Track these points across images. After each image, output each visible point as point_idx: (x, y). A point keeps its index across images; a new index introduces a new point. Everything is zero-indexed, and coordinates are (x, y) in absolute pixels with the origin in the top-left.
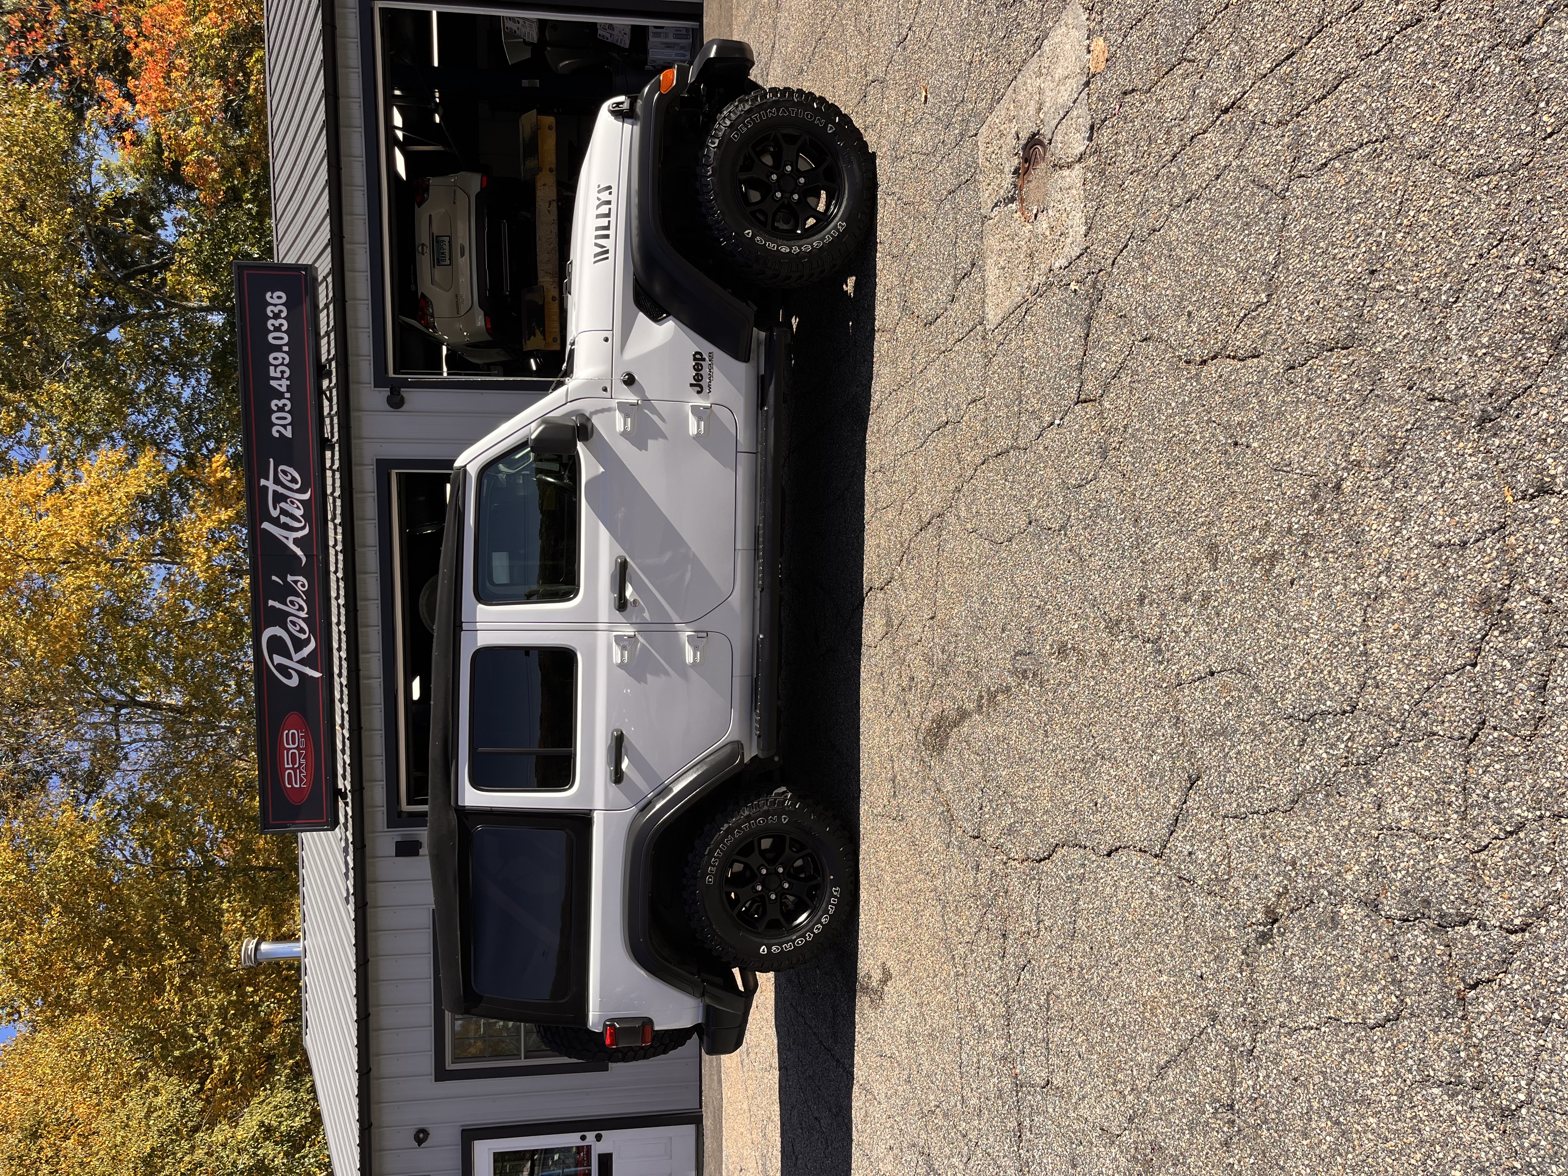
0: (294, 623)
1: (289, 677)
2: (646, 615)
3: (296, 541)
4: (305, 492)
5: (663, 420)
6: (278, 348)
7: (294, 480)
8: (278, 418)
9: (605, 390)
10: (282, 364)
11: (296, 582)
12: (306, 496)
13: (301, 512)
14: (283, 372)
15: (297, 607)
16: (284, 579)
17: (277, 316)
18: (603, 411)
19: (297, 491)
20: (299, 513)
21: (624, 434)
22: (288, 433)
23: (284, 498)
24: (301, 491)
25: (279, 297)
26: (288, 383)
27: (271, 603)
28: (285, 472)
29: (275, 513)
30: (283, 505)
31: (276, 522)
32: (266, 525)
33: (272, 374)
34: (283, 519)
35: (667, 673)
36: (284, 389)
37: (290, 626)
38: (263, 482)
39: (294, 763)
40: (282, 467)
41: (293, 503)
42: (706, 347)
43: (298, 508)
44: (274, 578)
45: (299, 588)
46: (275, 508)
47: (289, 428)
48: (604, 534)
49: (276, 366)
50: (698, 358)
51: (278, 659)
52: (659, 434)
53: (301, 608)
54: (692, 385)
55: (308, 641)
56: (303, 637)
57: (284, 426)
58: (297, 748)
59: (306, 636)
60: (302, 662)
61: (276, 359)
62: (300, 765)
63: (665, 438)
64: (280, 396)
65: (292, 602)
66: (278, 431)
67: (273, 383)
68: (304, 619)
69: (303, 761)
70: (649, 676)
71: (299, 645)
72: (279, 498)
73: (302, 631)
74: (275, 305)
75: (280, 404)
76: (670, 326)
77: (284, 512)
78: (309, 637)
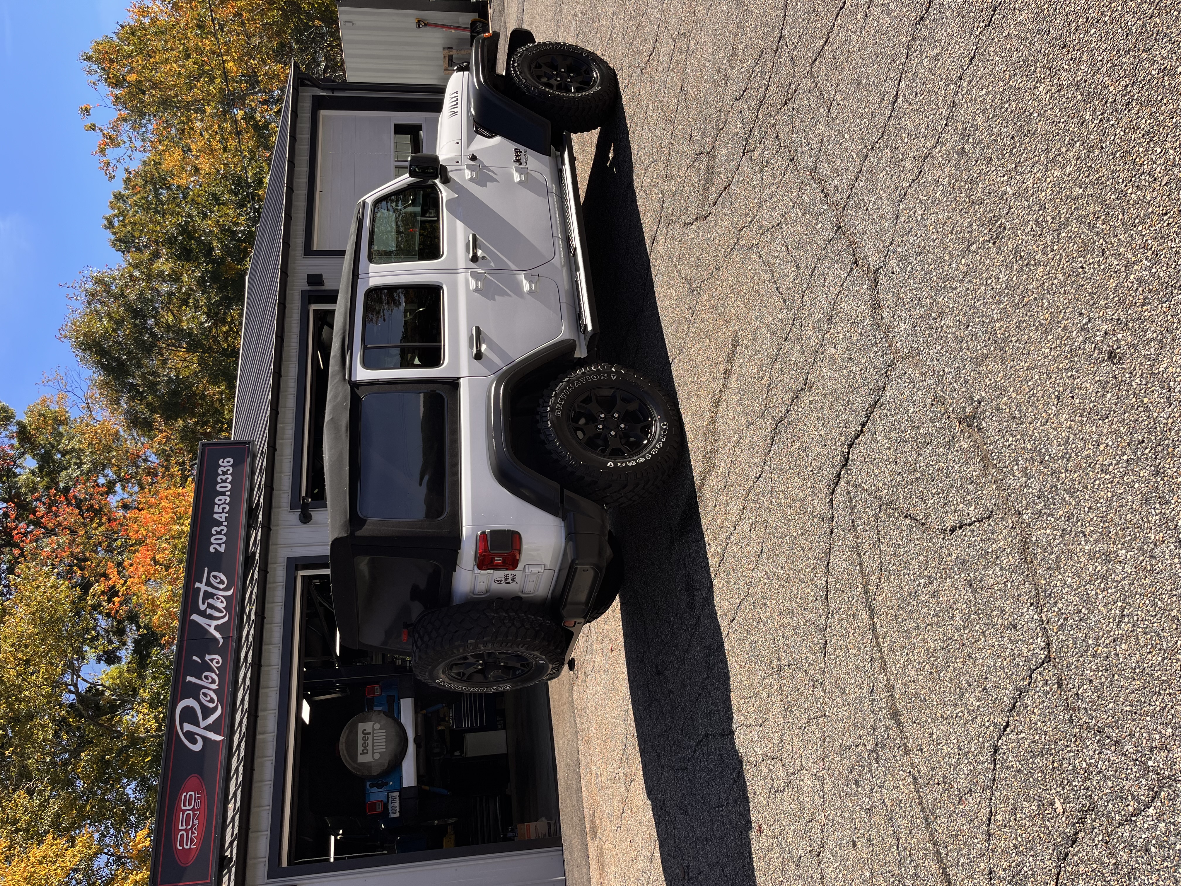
0: (205, 695)
1: (194, 742)
2: (492, 264)
3: (217, 628)
4: (230, 590)
5: (496, 174)
6: (223, 493)
7: (222, 582)
8: (215, 539)
9: (458, 162)
10: (224, 503)
11: (212, 660)
12: (229, 593)
13: (224, 605)
14: (224, 509)
15: (210, 680)
16: (202, 658)
17: (224, 473)
18: (456, 170)
19: (224, 590)
20: (221, 606)
21: (471, 180)
22: (222, 549)
23: (212, 596)
24: (225, 589)
25: (228, 462)
26: (227, 515)
27: (189, 678)
28: (215, 577)
29: (202, 607)
30: (210, 601)
31: (203, 614)
32: (195, 617)
33: (216, 510)
34: (209, 611)
35: (510, 296)
36: (223, 519)
37: (202, 697)
38: (197, 585)
39: (187, 824)
40: (213, 573)
41: (218, 598)
42: (522, 148)
43: (222, 602)
44: (195, 658)
45: (214, 665)
46: (204, 603)
47: (223, 545)
48: (460, 225)
49: (219, 505)
50: (517, 151)
51: (187, 727)
52: (493, 180)
53: (213, 682)
54: (514, 161)
55: (215, 709)
56: (211, 705)
57: (220, 545)
58: (193, 810)
59: (214, 705)
60: (207, 728)
61: (220, 500)
62: (193, 825)
63: (498, 181)
64: (220, 524)
65: (207, 678)
66: (214, 548)
67: (215, 516)
68: (214, 691)
69: (196, 822)
70: (496, 297)
71: (207, 712)
72: (208, 595)
73: (212, 701)
74: (225, 467)
75: (219, 529)
76: (498, 139)
77: (211, 606)
78: (217, 706)
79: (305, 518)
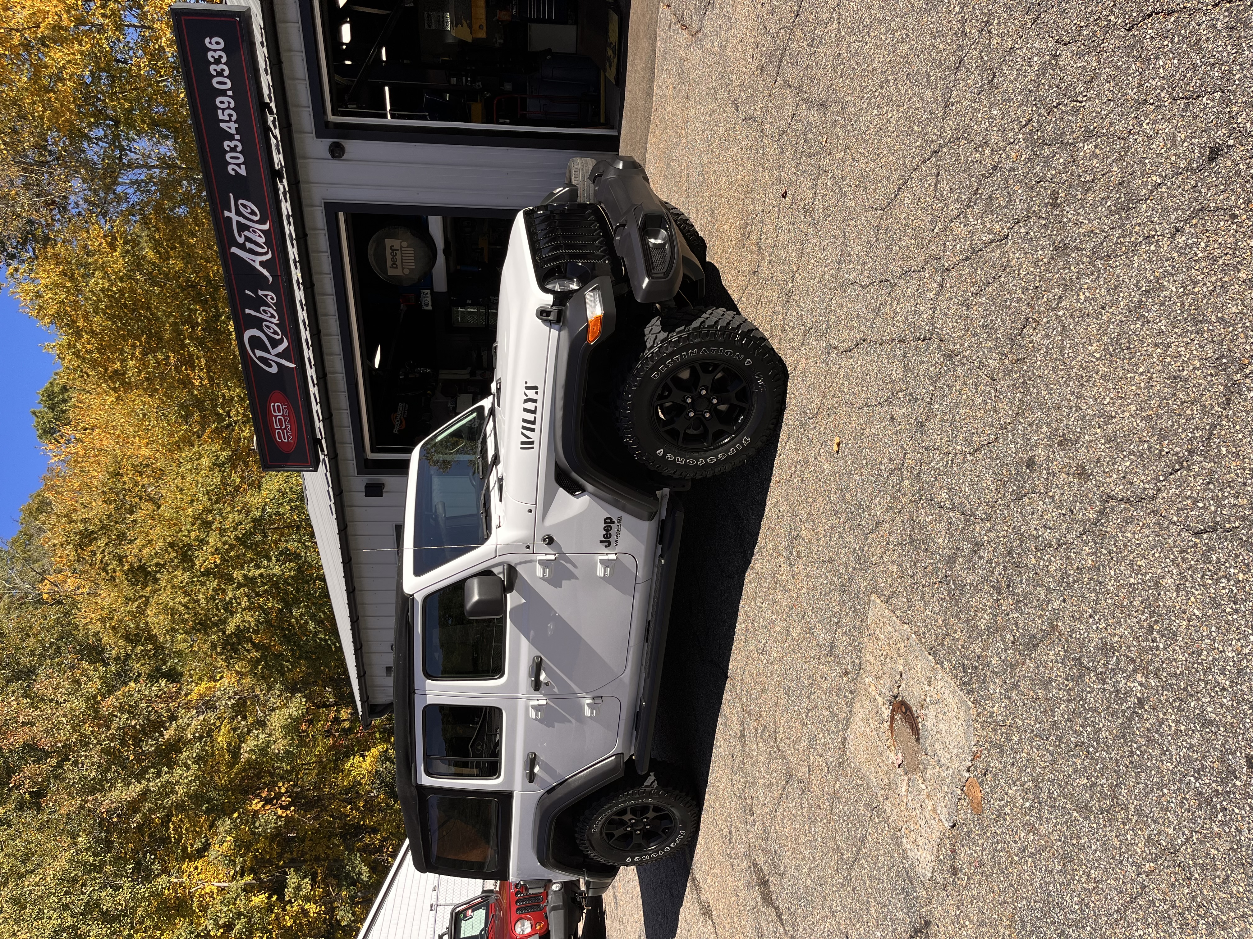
0: (268, 327)
1: (270, 366)
2: (556, 690)
3: (262, 263)
4: (265, 223)
5: (575, 566)
6: (223, 93)
7: (253, 213)
8: (231, 158)
9: (528, 547)
10: (229, 108)
11: (266, 296)
12: (266, 227)
13: (263, 240)
14: (230, 115)
15: (269, 315)
16: (256, 293)
17: (218, 61)
18: (526, 562)
19: (257, 222)
20: (262, 241)
21: (543, 578)
22: (243, 171)
23: (247, 228)
24: (261, 222)
25: (218, 43)
26: (237, 125)
27: (247, 311)
28: (245, 206)
29: (241, 240)
30: (246, 233)
31: (242, 247)
32: (234, 250)
33: (221, 117)
34: (249, 245)
35: (570, 721)
36: (233, 131)
37: (265, 328)
38: (226, 214)
39: (281, 425)
40: (240, 201)
41: (255, 232)
42: (615, 513)
43: (260, 236)
44: (247, 292)
45: (269, 300)
46: (240, 236)
47: (243, 167)
48: (524, 643)
49: (223, 110)
51: (259, 353)
52: (571, 576)
53: (272, 316)
54: (601, 542)
55: (281, 341)
56: (277, 337)
57: (238, 165)
58: (282, 415)
59: (279, 337)
60: (278, 355)
61: (222, 102)
62: (286, 427)
63: (577, 578)
64: (231, 137)
65: (265, 311)
66: (233, 169)
67: (222, 125)
68: (276, 324)
69: (288, 425)
70: (556, 724)
71: (275, 343)
72: (242, 227)
73: (275, 333)
74: (215, 51)
75: (232, 144)
76: (585, 499)
77: (248, 239)
78: (282, 338)
79: (337, 152)
